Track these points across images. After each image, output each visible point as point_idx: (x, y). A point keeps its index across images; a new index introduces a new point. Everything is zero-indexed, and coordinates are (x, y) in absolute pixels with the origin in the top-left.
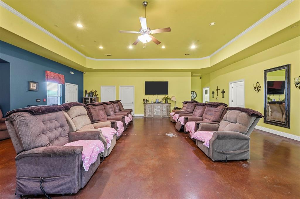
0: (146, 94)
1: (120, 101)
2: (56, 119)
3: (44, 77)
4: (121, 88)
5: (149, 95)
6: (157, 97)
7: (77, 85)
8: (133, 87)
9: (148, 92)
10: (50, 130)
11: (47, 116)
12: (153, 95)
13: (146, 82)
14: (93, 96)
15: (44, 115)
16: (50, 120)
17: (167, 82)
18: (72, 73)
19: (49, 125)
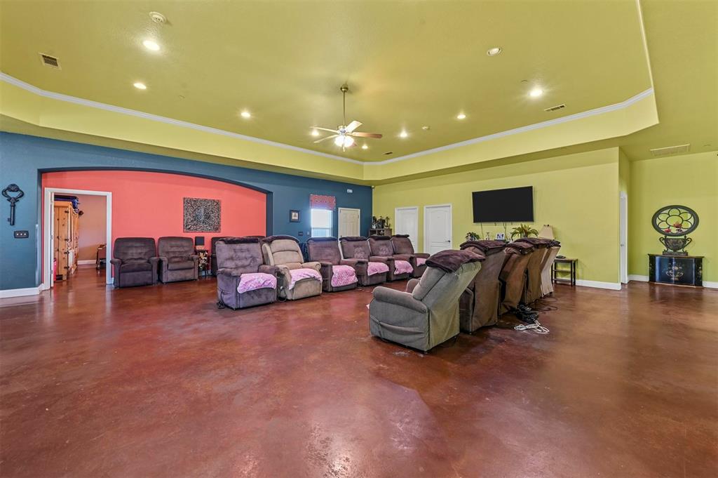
0: (475, 221)
1: (408, 236)
2: (248, 250)
3: (307, 203)
4: (428, 209)
5: (483, 224)
6: (505, 228)
7: (359, 210)
8: (449, 206)
9: (479, 217)
10: (240, 259)
11: (238, 246)
12: (493, 224)
13: (475, 194)
14: (383, 227)
15: (235, 245)
16: (241, 251)
17: (530, 189)
18: (350, 191)
19: (239, 254)
